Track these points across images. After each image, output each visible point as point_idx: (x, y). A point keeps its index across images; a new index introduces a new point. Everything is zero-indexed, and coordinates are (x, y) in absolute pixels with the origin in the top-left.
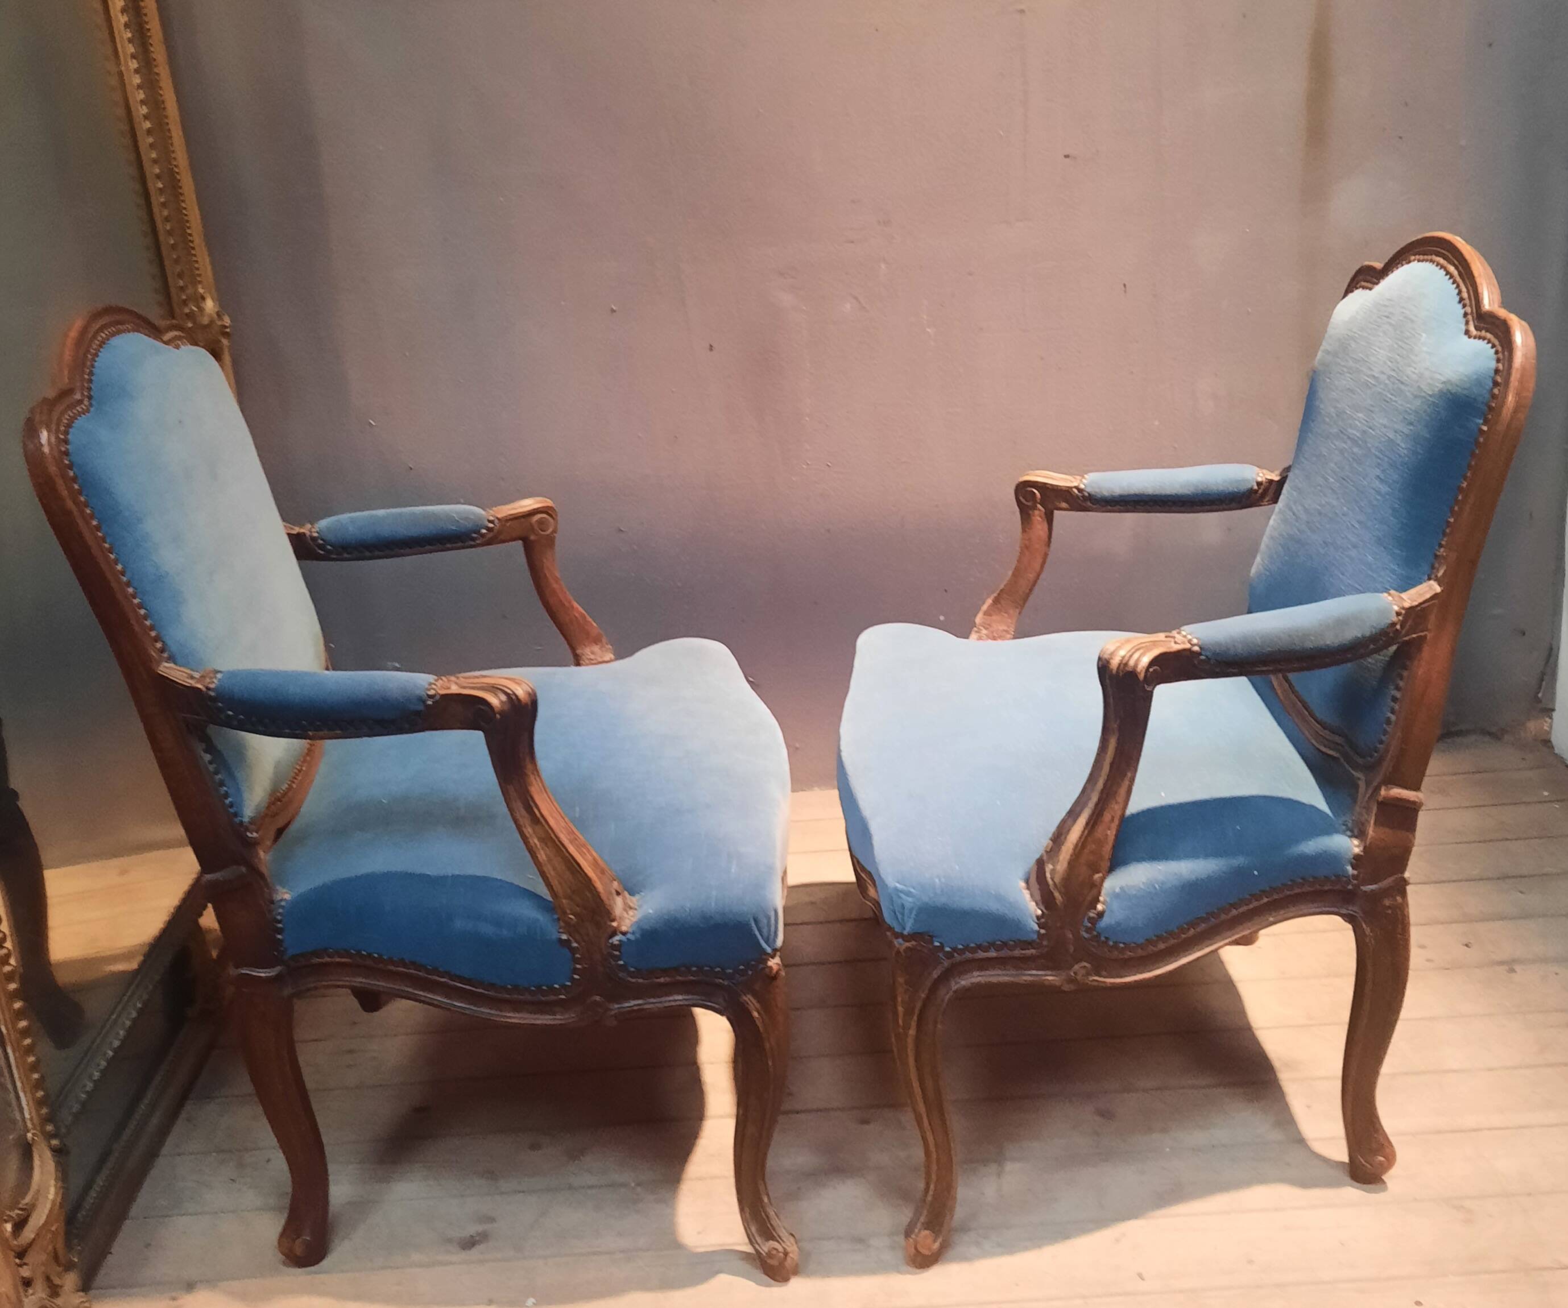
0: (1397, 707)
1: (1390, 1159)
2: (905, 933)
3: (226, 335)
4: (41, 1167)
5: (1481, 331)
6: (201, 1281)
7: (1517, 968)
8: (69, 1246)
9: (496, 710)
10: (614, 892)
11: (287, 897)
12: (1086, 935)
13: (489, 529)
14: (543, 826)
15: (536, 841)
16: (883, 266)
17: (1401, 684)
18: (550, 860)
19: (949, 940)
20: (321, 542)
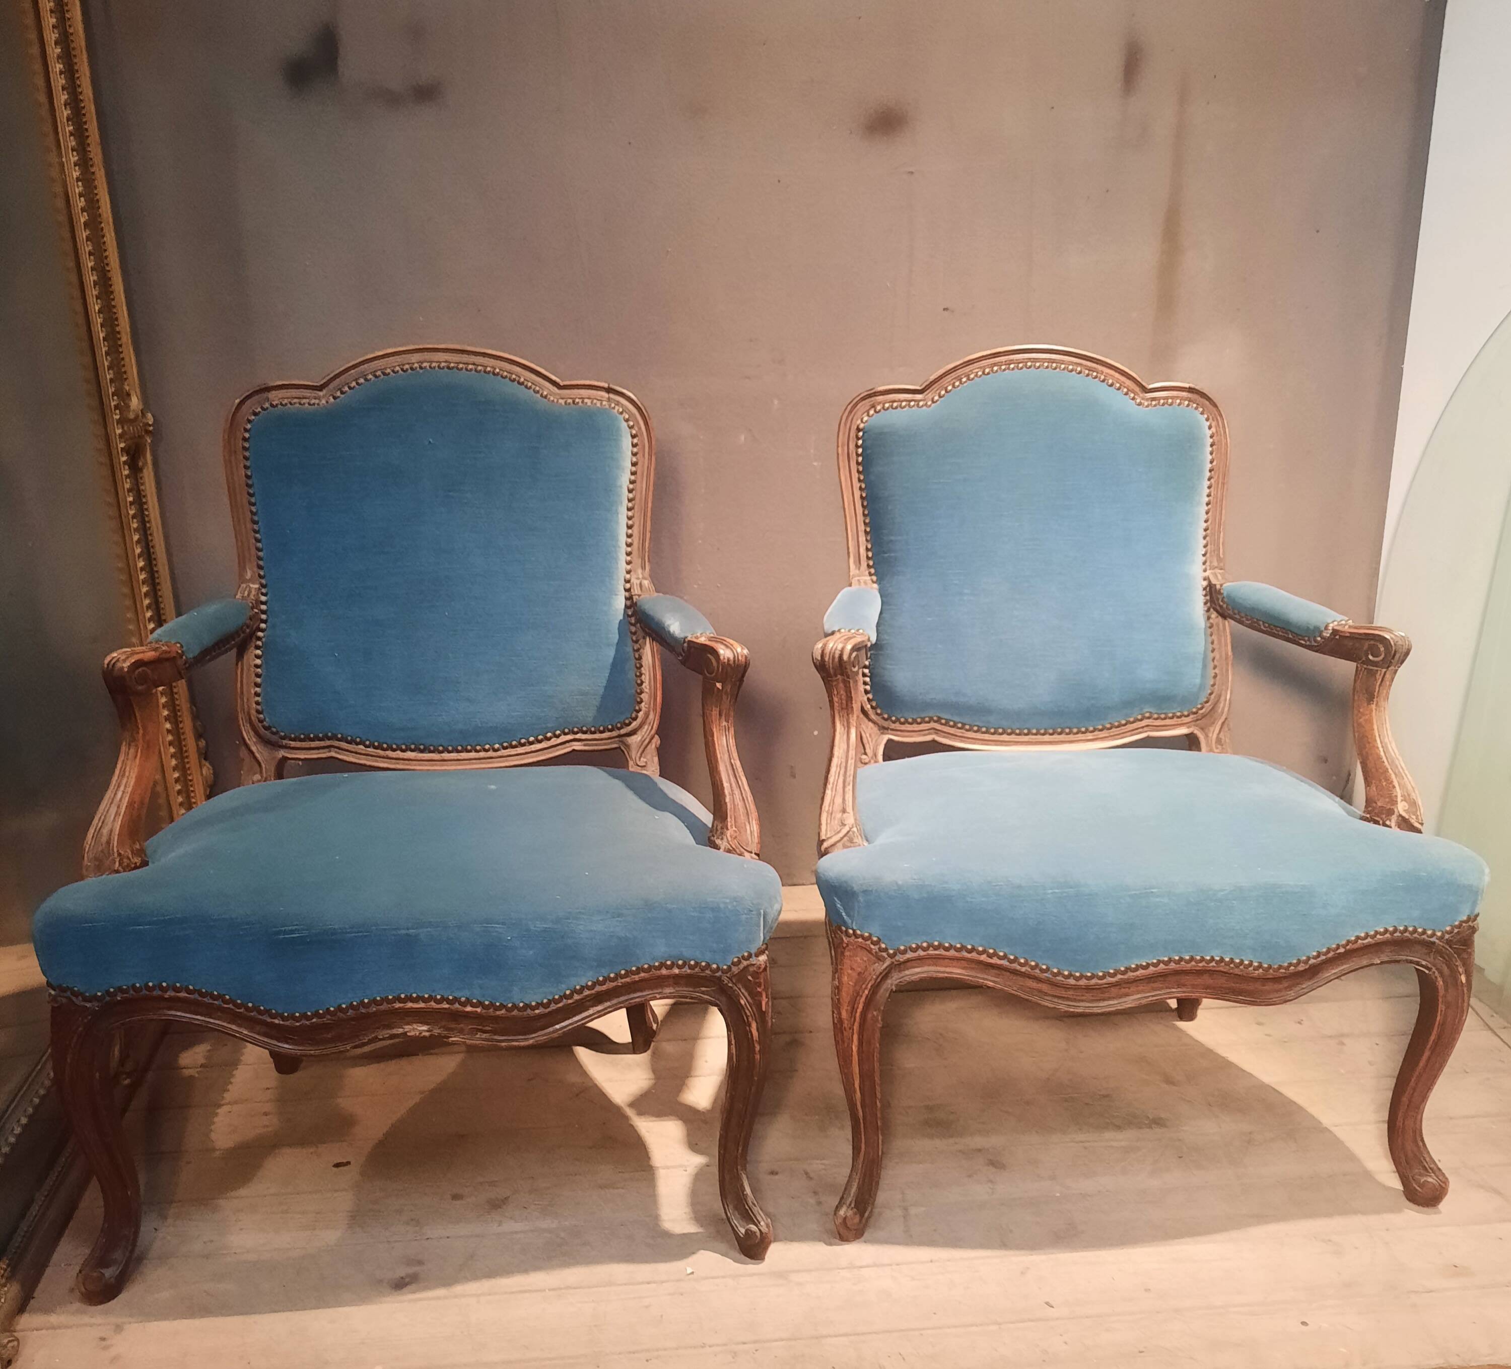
3: (148, 432)
16: (776, 402)
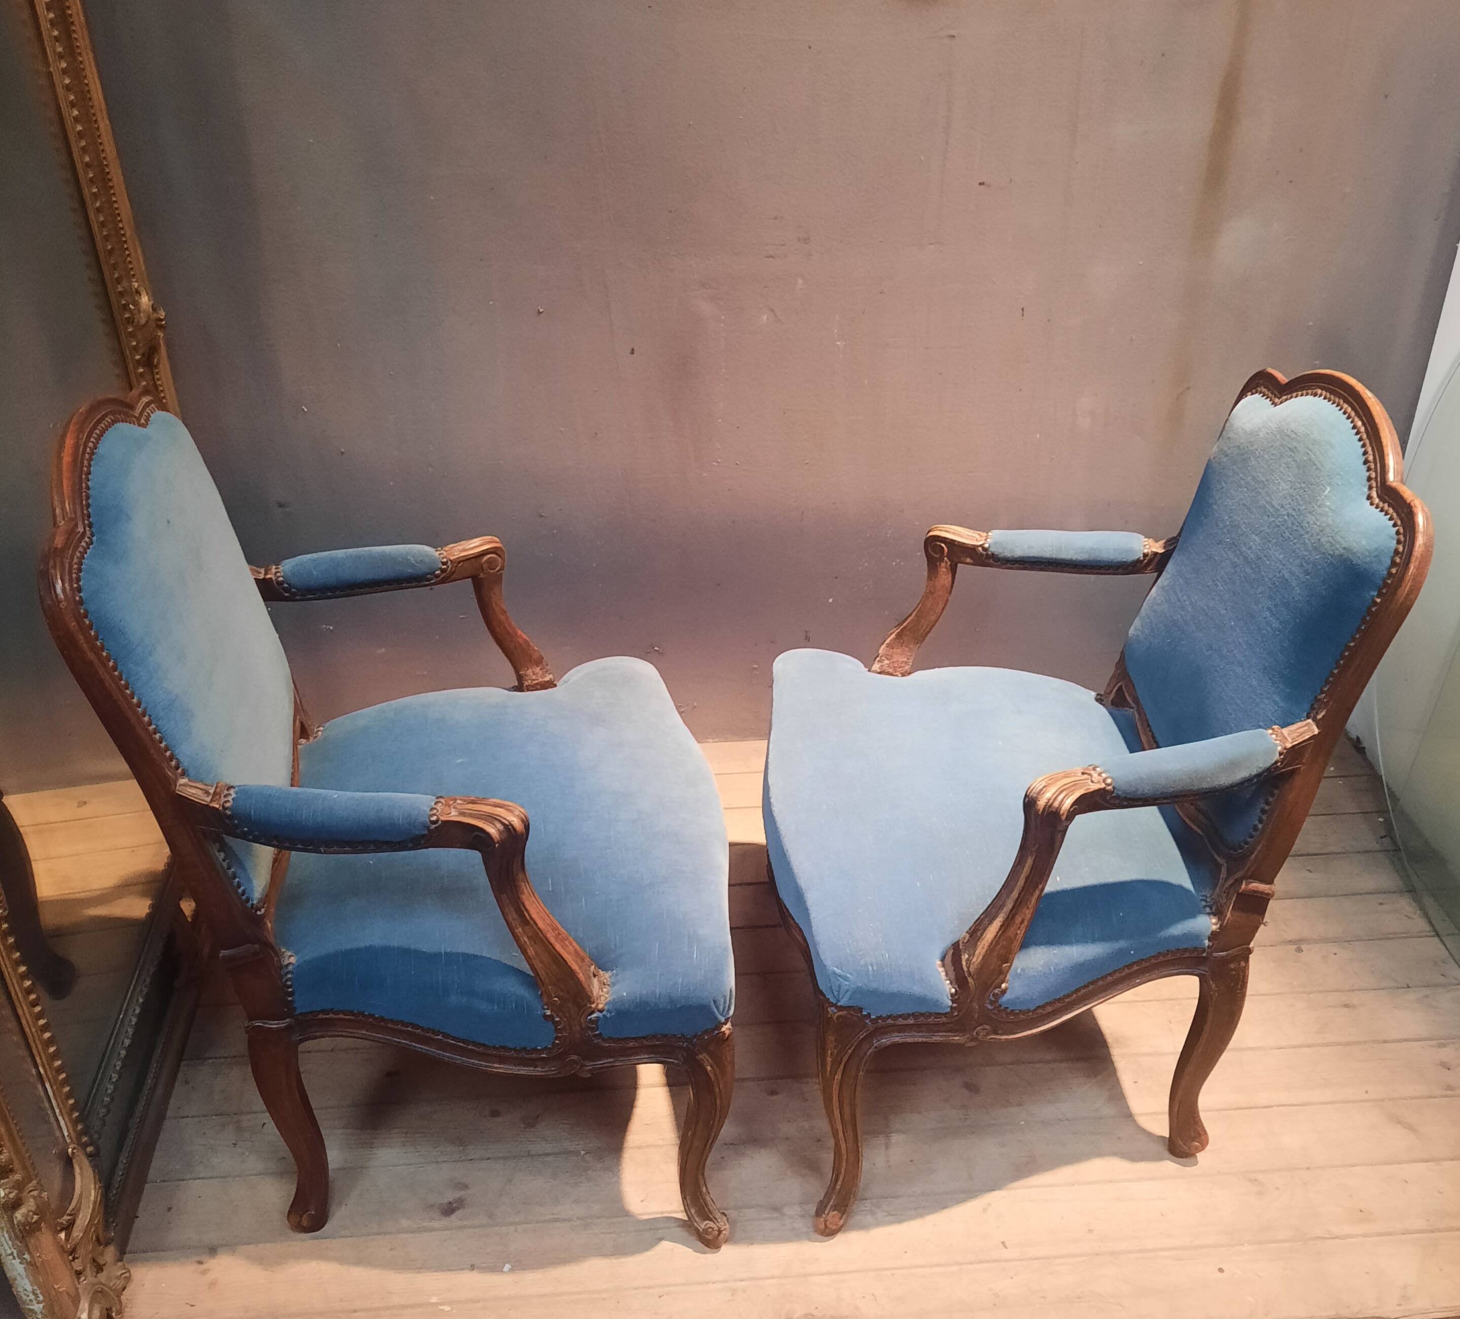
0: (1264, 817)
1: (1204, 1144)
2: (839, 1004)
3: (161, 327)
4: (81, 1174)
5: (1384, 503)
6: (222, 1246)
7: (1304, 947)
8: (107, 1227)
9: (496, 840)
10: (592, 975)
11: (293, 960)
12: (990, 1007)
13: (443, 571)
14: (533, 927)
15: (526, 939)
16: (800, 281)
17: (1271, 799)
18: (537, 954)
19: (875, 1010)
20: (286, 585)
